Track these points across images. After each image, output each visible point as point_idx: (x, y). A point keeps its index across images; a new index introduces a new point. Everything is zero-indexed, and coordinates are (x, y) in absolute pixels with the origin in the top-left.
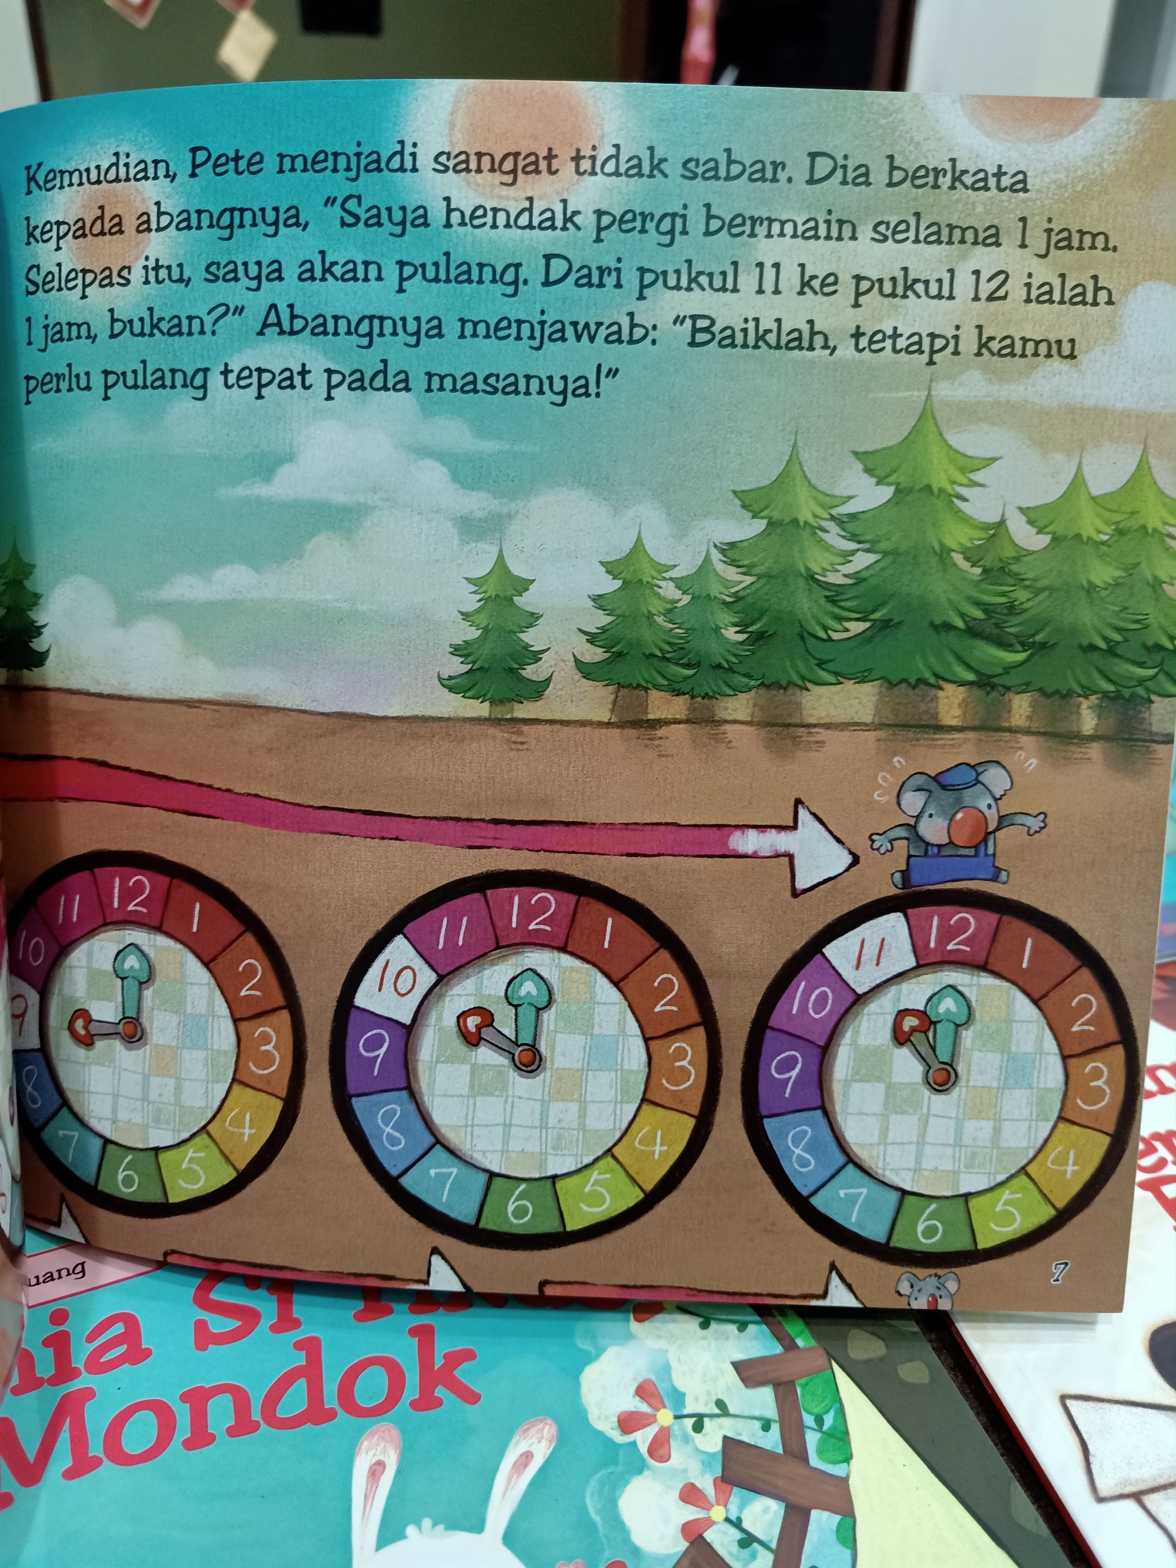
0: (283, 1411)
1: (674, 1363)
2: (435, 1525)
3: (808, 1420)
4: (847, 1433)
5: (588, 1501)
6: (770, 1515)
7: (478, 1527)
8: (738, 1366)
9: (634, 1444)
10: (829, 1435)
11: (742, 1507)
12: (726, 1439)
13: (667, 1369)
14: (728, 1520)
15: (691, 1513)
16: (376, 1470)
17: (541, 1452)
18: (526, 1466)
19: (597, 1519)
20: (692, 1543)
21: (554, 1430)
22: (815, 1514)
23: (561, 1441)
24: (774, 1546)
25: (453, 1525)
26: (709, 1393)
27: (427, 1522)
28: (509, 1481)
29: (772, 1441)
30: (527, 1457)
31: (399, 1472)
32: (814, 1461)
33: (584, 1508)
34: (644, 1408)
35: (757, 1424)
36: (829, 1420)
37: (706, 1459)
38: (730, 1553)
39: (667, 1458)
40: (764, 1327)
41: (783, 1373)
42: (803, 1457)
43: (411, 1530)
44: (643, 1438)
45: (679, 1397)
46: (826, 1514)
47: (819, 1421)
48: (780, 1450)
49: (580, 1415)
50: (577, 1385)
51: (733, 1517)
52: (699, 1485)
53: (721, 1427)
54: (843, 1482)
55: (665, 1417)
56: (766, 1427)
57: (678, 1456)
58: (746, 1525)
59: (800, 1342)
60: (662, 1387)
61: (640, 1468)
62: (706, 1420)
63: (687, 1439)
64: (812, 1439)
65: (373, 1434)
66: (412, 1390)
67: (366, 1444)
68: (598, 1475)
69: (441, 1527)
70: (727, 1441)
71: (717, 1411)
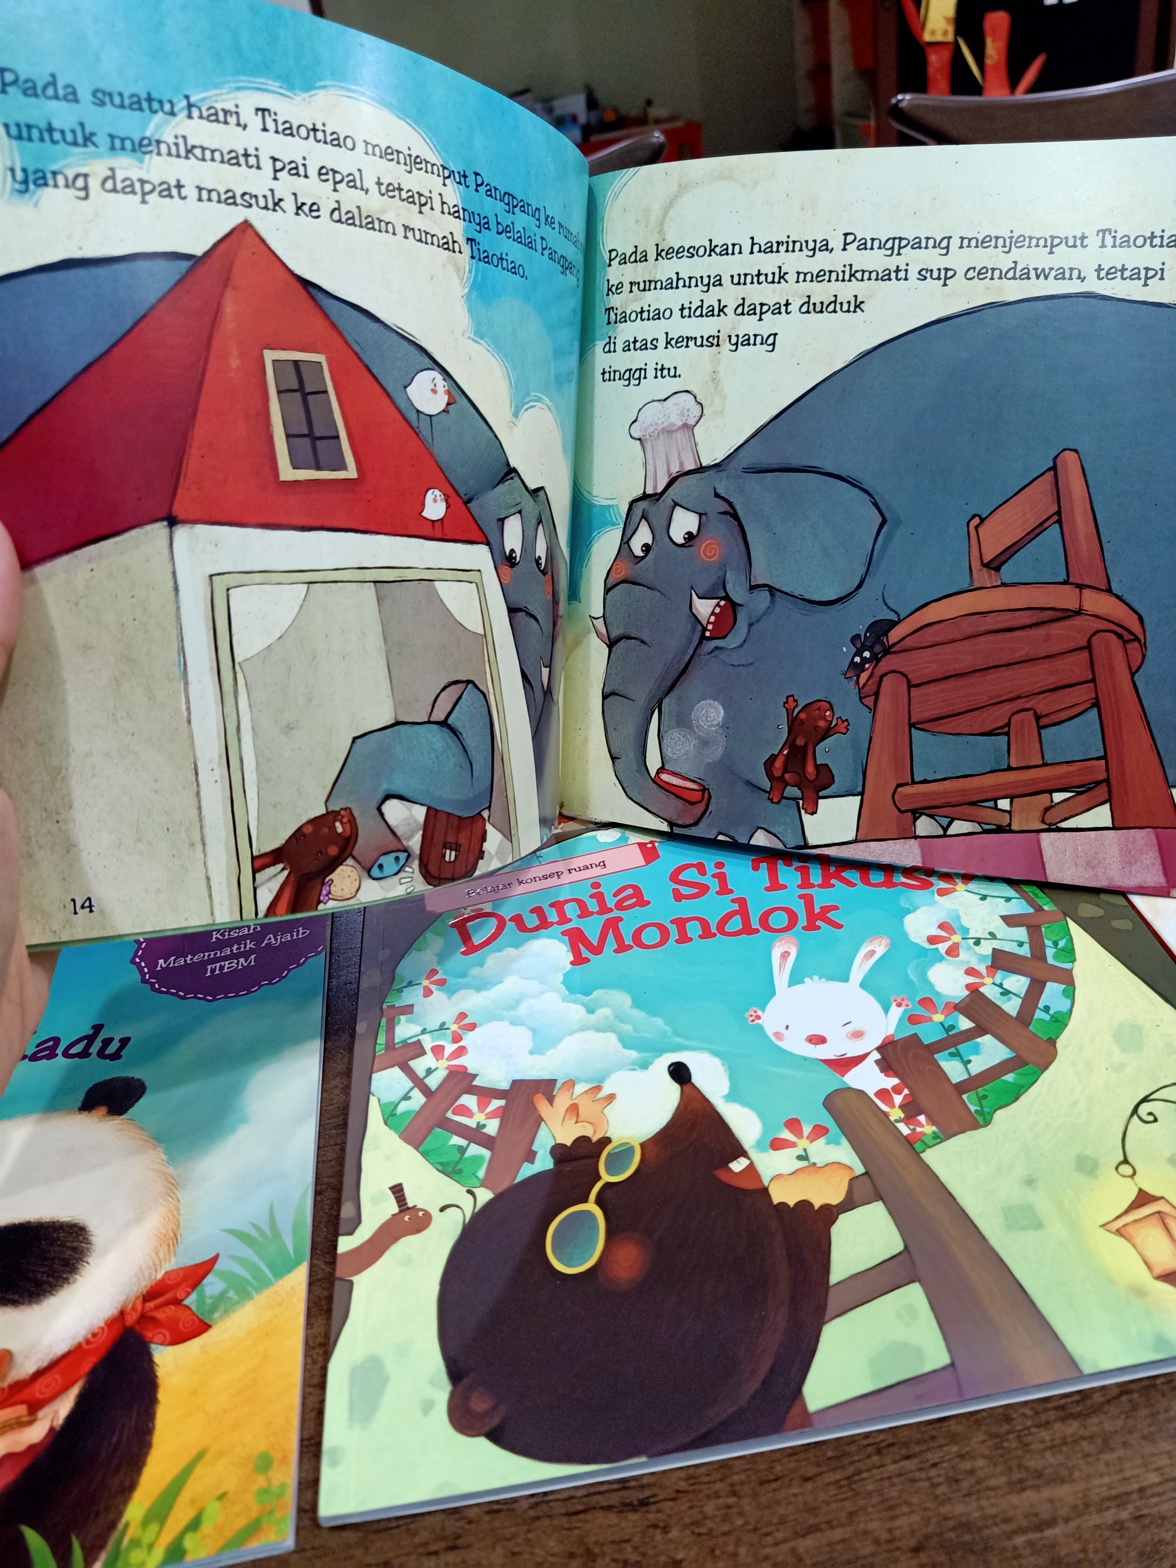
0: (729, 928)
1: (962, 915)
2: (820, 978)
3: (1048, 943)
4: (1073, 949)
5: (909, 972)
6: (1020, 983)
7: (846, 979)
8: (1004, 918)
9: (937, 949)
10: (1062, 950)
11: (1004, 978)
12: (994, 949)
13: (958, 917)
14: (994, 984)
15: (971, 980)
16: (785, 955)
17: (880, 951)
18: (871, 956)
19: (915, 980)
20: (972, 992)
21: (888, 941)
22: (1049, 984)
23: (893, 946)
24: (1022, 996)
25: (830, 978)
26: (984, 929)
27: (816, 977)
28: (862, 962)
29: (1025, 951)
30: (872, 953)
31: (798, 956)
32: (1050, 960)
33: (907, 974)
34: (943, 934)
35: (1015, 944)
36: (1062, 944)
37: (982, 958)
38: (995, 998)
39: (958, 956)
40: (1022, 900)
41: (1034, 922)
42: (1044, 958)
43: (807, 980)
44: (942, 947)
45: (967, 930)
46: (1056, 985)
47: (1056, 944)
48: (1029, 956)
49: (906, 936)
50: (903, 923)
51: (998, 982)
52: (976, 968)
53: (991, 944)
54: (1069, 972)
55: (956, 938)
56: (1021, 944)
57: (963, 955)
58: (1005, 986)
59: (1046, 908)
60: (954, 925)
61: (941, 959)
62: (982, 941)
63: (969, 948)
64: (1050, 952)
65: (781, 940)
66: (802, 920)
67: (778, 944)
68: (915, 961)
69: (824, 980)
70: (995, 951)
71: (989, 937)
